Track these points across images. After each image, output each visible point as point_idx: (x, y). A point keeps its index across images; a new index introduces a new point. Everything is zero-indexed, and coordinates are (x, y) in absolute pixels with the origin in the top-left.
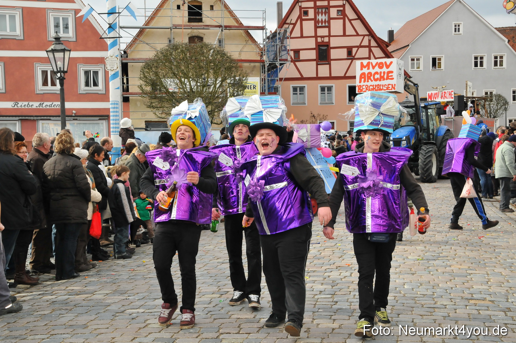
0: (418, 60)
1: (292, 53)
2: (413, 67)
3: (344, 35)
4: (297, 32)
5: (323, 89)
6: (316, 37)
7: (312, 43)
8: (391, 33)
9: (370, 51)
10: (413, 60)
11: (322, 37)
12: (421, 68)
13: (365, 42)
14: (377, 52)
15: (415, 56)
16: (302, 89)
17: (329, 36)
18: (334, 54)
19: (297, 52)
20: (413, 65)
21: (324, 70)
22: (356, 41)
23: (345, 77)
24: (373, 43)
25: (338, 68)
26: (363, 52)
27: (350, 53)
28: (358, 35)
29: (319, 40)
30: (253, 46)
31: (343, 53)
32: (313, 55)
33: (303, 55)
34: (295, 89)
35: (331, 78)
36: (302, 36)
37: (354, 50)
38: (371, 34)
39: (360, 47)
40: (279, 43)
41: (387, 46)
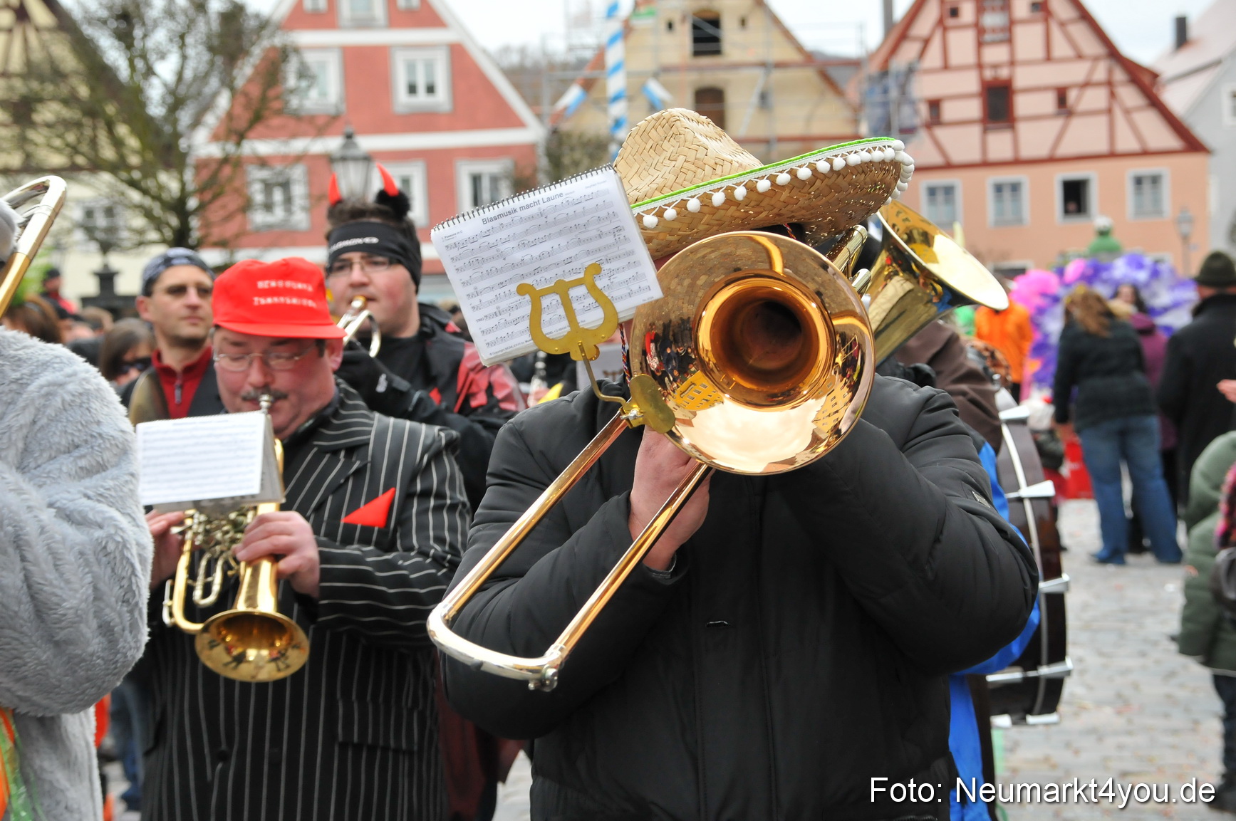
1: (924, 110)
3: (1049, 59)
4: (933, 58)
5: (999, 188)
6: (980, 66)
7: (971, 83)
8: (1181, 25)
9: (1112, 95)
11: (995, 66)
13: (1101, 74)
14: (1130, 96)
16: (949, 190)
17: (1012, 63)
18: (1023, 105)
19: (935, 105)
21: (1000, 144)
23: (1051, 160)
24: (1119, 75)
25: (1035, 137)
26: (1096, 98)
27: (1062, 100)
28: (1082, 56)
29: (988, 73)
30: (838, 103)
31: (1047, 102)
32: (974, 109)
33: (950, 111)
34: (932, 192)
35: (1017, 162)
36: (946, 67)
37: (1072, 95)
38: (1114, 53)
39: (1086, 85)
40: (894, 93)
41: (1155, 76)
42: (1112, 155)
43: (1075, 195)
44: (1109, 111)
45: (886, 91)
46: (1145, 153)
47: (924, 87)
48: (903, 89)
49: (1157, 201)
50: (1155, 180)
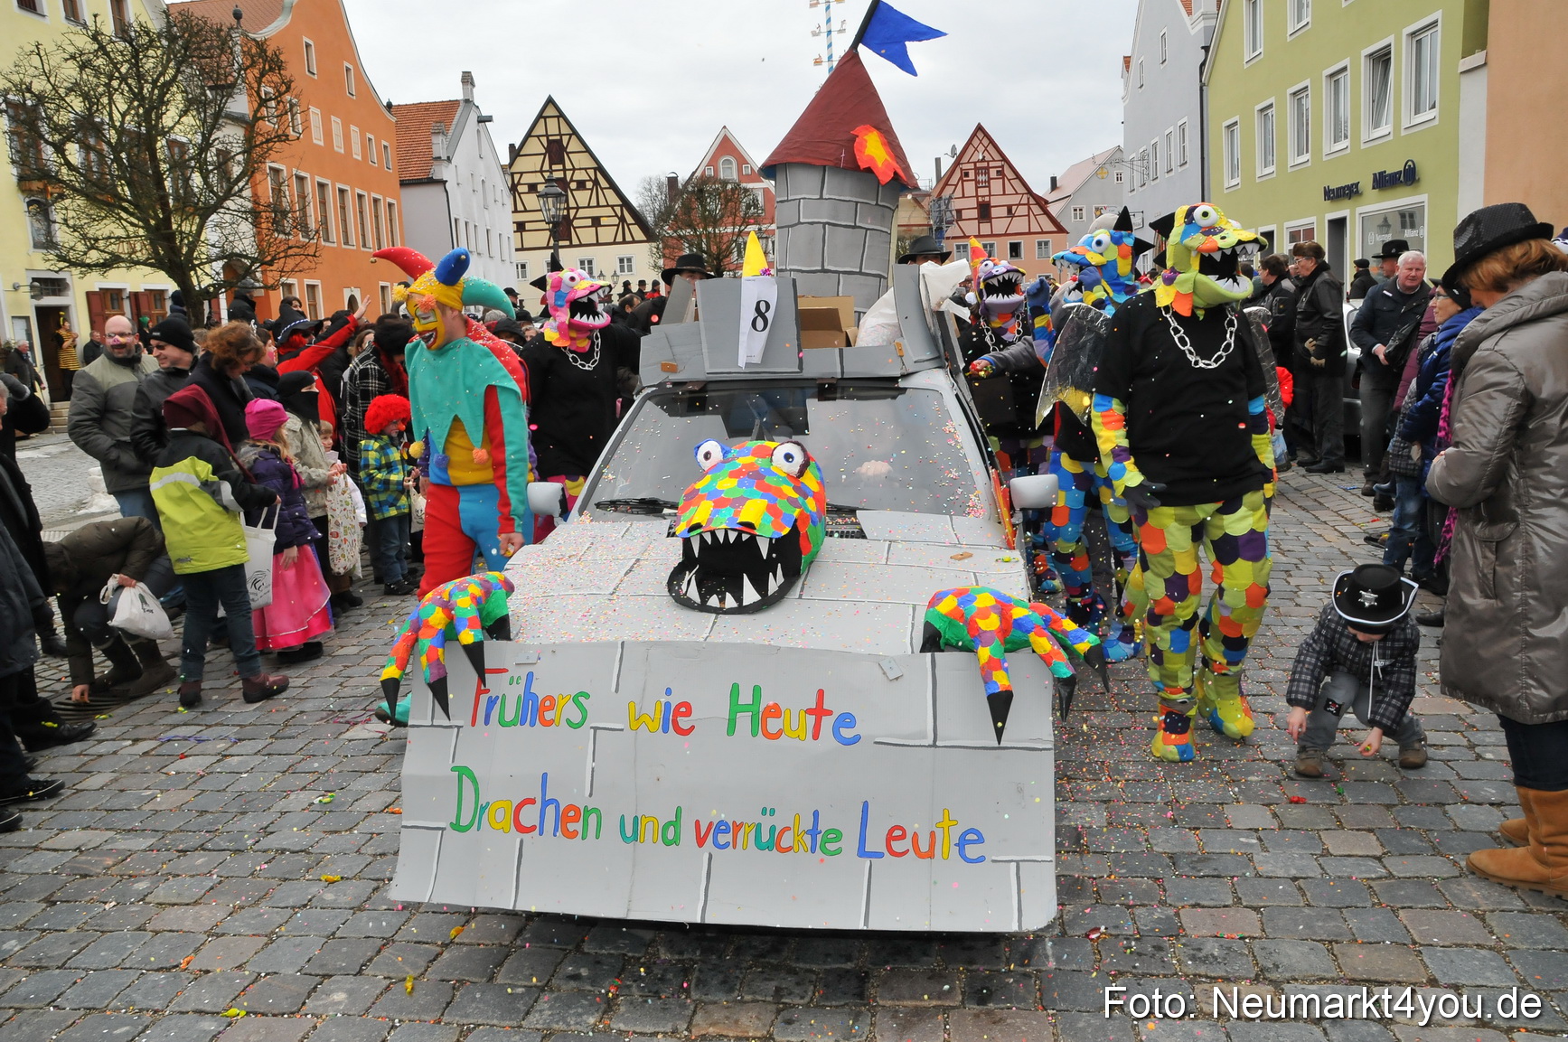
0: (1081, 210)
1: (954, 213)
2: (1076, 218)
3: (1004, 194)
4: (958, 193)
6: (977, 196)
7: (973, 203)
8: (1054, 180)
9: (1029, 208)
10: (1075, 210)
11: (983, 196)
12: (1084, 218)
13: (1024, 201)
14: (1036, 209)
15: (1078, 206)
17: (990, 195)
18: (994, 212)
19: (959, 212)
20: (1075, 215)
21: (985, 228)
22: (1014, 200)
23: (1006, 234)
24: (1032, 201)
25: (999, 226)
26: (1023, 210)
27: (1010, 211)
28: (1017, 193)
29: (980, 199)
30: (921, 211)
31: (1004, 211)
32: (974, 214)
33: (965, 214)
35: (992, 235)
36: (963, 197)
37: (1014, 208)
38: (1029, 192)
39: (1018, 205)
40: (943, 207)
41: (1047, 202)
42: (1030, 233)
43: (1015, 250)
44: (1028, 215)
45: (940, 206)
46: (1042, 233)
47: (956, 205)
48: (947, 205)
49: (1047, 253)
50: (1046, 243)
